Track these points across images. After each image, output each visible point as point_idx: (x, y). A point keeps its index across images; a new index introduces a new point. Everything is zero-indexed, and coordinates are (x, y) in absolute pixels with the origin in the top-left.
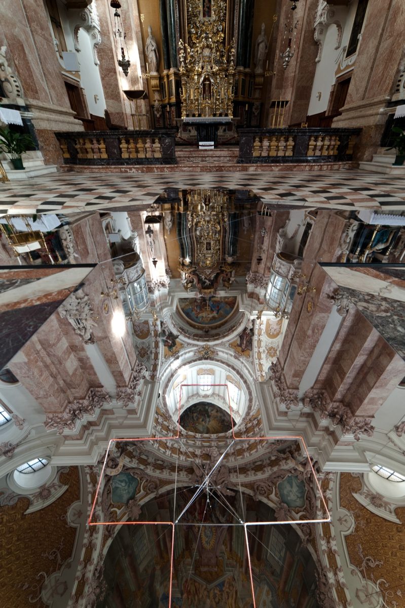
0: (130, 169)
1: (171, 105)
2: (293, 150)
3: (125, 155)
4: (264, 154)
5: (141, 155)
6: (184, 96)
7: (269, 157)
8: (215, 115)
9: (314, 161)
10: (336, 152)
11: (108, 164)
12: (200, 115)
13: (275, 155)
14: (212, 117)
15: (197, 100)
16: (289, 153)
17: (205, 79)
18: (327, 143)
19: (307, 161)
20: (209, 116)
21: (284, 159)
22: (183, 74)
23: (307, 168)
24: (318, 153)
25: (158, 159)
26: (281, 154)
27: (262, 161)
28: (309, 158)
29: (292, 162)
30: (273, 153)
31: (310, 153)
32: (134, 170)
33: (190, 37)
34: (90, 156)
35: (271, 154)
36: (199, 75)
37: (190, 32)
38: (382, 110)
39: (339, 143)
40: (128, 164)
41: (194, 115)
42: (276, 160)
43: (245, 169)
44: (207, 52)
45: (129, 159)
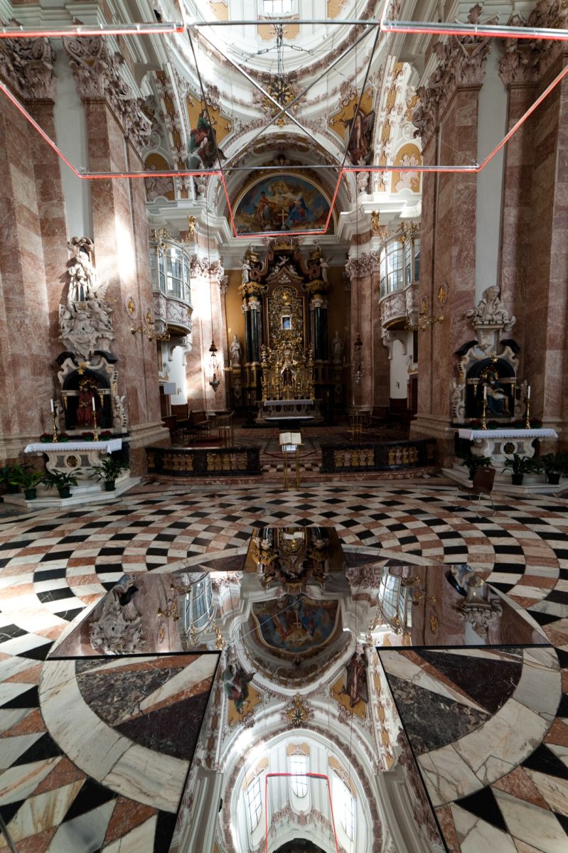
0: (215, 481)
1: (250, 389)
2: (375, 460)
3: (210, 468)
4: (347, 464)
5: (227, 468)
6: (264, 383)
7: (351, 466)
8: (296, 398)
9: (397, 469)
10: (417, 459)
11: (193, 476)
12: (281, 399)
13: (357, 464)
14: (293, 400)
15: (279, 386)
16: (371, 463)
17: (285, 370)
18: (405, 453)
19: (390, 470)
20: (291, 398)
21: (367, 469)
22: (265, 368)
23: (391, 477)
24: (399, 462)
25: (242, 470)
26: (363, 464)
27: (345, 471)
28: (392, 467)
29: (375, 470)
30: (355, 464)
31: (391, 462)
32: (218, 482)
33: (271, 341)
34: (175, 468)
35: (353, 464)
36: (280, 368)
37: (271, 337)
38: (447, 429)
39: (417, 452)
40: (212, 475)
41: (275, 399)
42: (359, 469)
43: (330, 480)
44: (287, 353)
45: (214, 471)
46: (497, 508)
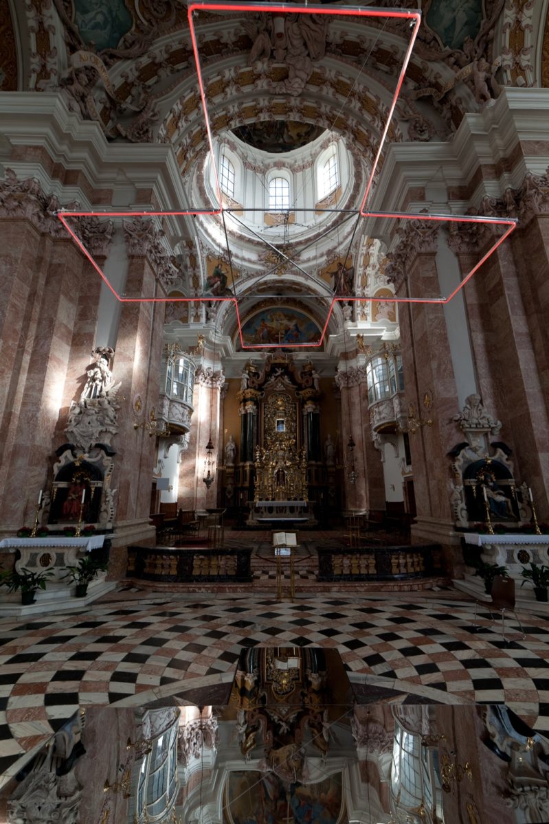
0: (200, 588)
1: (243, 489)
2: (376, 567)
3: (196, 572)
4: (346, 572)
5: (214, 572)
6: (257, 483)
7: (351, 574)
8: (289, 499)
9: (402, 579)
10: (423, 568)
11: (176, 581)
12: (273, 499)
13: (358, 572)
14: (286, 501)
15: (271, 486)
16: (372, 571)
17: (279, 471)
18: (409, 560)
19: (394, 580)
20: (283, 499)
21: (369, 578)
22: (258, 467)
23: (396, 588)
24: (403, 570)
25: (231, 576)
26: (364, 571)
27: (344, 580)
28: (396, 576)
29: (378, 580)
30: (355, 571)
31: (395, 570)
32: (203, 590)
33: (265, 442)
34: (157, 572)
35: (353, 572)
36: (273, 468)
37: (265, 438)
38: (451, 533)
39: (422, 559)
40: (197, 581)
41: (267, 500)
42: (359, 578)
43: (328, 590)
44: (281, 453)
45: (200, 576)
46: (527, 631)
